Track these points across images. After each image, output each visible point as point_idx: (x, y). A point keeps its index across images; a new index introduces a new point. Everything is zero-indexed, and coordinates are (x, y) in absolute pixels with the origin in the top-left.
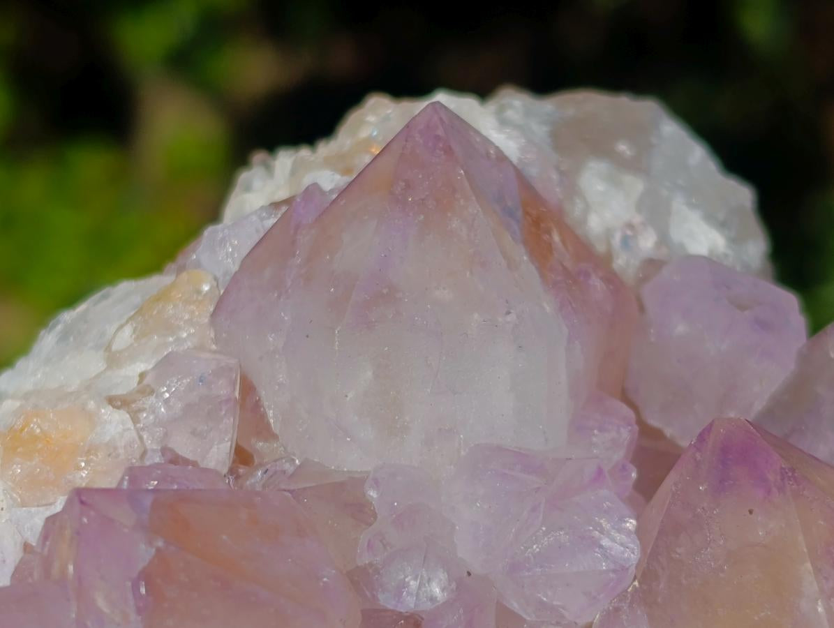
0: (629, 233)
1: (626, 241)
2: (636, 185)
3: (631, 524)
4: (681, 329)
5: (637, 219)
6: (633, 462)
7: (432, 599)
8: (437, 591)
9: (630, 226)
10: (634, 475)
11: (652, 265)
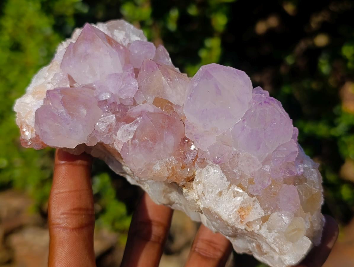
0: (124, 40)
1: (124, 41)
2: (124, 33)
3: (136, 81)
4: (136, 52)
5: (125, 38)
6: (134, 73)
7: (108, 97)
8: (108, 96)
9: (124, 39)
10: (135, 75)
11: (129, 44)
